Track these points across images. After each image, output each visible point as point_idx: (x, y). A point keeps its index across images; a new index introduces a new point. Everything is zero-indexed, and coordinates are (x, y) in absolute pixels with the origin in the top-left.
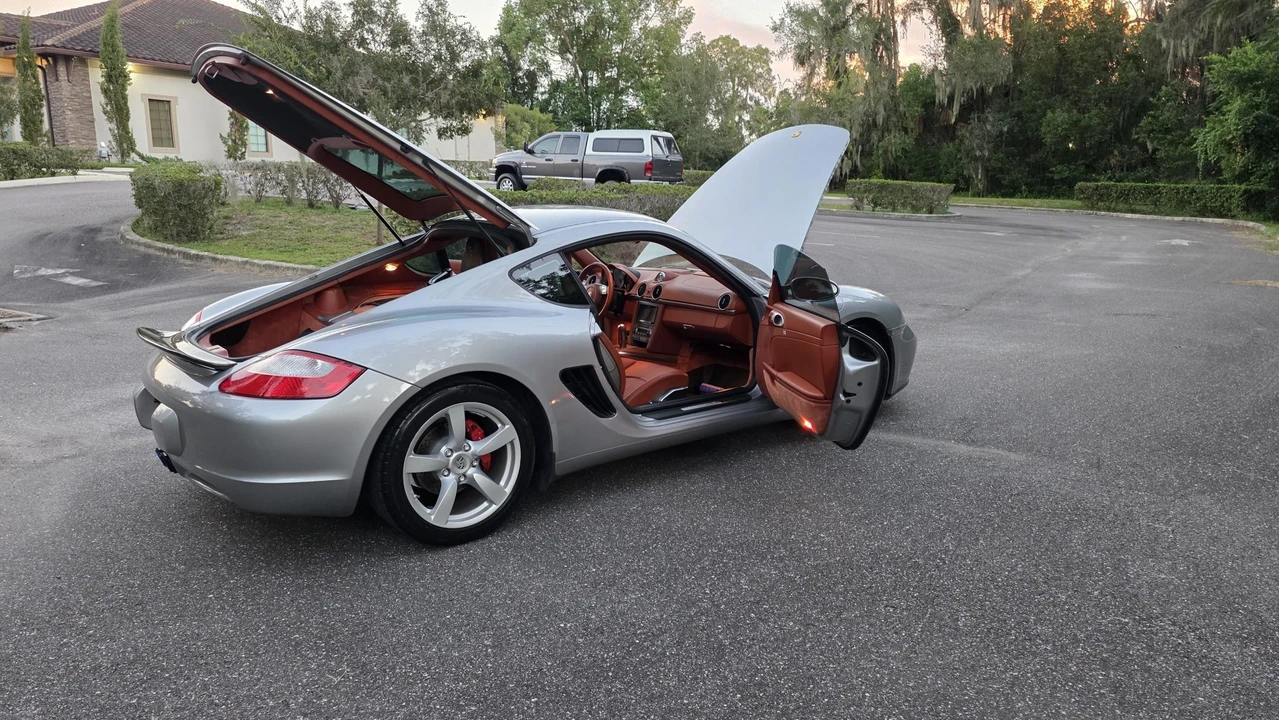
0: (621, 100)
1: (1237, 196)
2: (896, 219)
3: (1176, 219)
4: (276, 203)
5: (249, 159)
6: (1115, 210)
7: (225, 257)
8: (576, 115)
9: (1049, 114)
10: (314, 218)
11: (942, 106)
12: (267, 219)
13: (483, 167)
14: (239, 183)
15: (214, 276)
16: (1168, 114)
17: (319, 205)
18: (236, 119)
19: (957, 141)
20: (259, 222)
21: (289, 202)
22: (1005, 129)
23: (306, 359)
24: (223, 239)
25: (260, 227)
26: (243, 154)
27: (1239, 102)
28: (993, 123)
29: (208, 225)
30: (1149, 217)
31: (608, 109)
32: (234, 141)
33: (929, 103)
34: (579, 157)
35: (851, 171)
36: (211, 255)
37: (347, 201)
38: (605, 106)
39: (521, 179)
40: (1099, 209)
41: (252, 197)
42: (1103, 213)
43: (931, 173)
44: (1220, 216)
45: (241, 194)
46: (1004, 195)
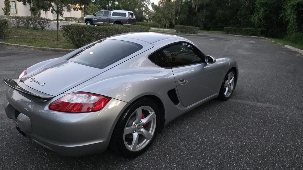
0: (114, 3)
1: (259, 31)
2: (187, 35)
3: (246, 36)
4: (23, 28)
5: (11, 15)
6: (232, 34)
7: (11, 44)
8: (103, 6)
9: (218, 11)
10: (36, 33)
11: (193, 8)
12: (22, 33)
13: (79, 19)
14: (12, 22)
15: (8, 50)
16: (243, 12)
17: (37, 29)
18: (7, 4)
19: (197, 17)
20: (19, 34)
21: (28, 28)
22: (208, 14)
23: (86, 95)
24: (9, 38)
25: (20, 35)
26: (9, 14)
27: (263, 9)
28: (205, 13)
29: (4, 34)
30: (240, 36)
31: (111, 5)
32: (6, 10)
33: (190, 7)
34: (109, 17)
35: (175, 23)
36: (6, 43)
37: (45, 28)
38: (110, 4)
39: (93, 23)
40: (229, 34)
41: (16, 26)
42: (230, 35)
43: (191, 24)
44: (255, 35)
45: (12, 25)
46: (207, 30)
